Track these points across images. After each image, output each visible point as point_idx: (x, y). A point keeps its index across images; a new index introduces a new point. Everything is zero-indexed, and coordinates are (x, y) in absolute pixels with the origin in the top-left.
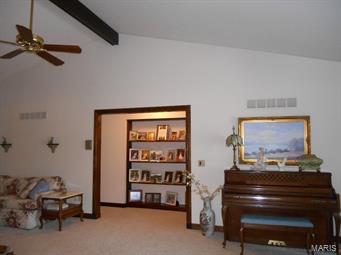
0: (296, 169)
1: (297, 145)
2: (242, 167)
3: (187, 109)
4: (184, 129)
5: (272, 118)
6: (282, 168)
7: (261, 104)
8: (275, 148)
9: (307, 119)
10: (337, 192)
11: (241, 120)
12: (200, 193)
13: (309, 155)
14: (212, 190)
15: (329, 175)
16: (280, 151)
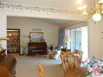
0: (41, 42)
1: (41, 37)
2: (31, 42)
3: (19, 30)
4: (18, 34)
5: (37, 33)
6: (39, 42)
7: (35, 30)
8: (37, 38)
9: (43, 33)
10: (47, 45)
11: (31, 33)
12: (23, 48)
13: (43, 39)
14: (25, 47)
15: (46, 43)
16: (38, 39)
